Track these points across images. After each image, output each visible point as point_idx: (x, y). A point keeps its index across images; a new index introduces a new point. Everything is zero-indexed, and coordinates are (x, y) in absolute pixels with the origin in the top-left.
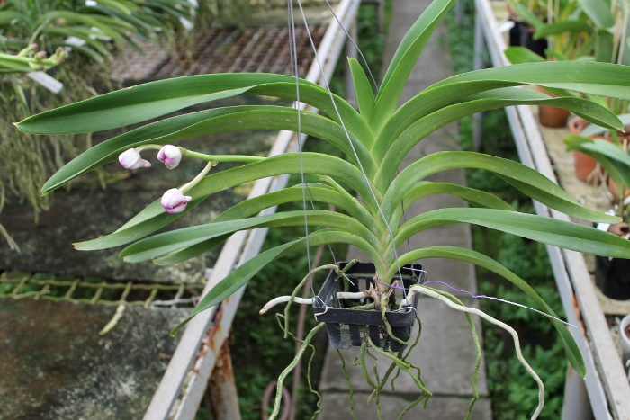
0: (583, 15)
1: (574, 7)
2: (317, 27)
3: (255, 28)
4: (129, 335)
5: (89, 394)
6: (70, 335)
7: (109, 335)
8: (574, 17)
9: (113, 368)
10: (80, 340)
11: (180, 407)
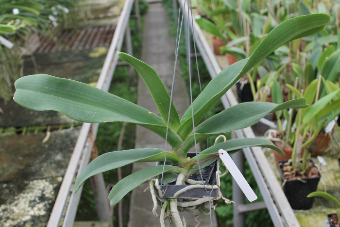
0: (227, 7)
1: (222, 4)
2: (111, 26)
3: (81, 29)
4: (55, 142)
5: (43, 161)
6: (29, 145)
7: (47, 142)
8: (223, 8)
9: (51, 152)
10: (34, 146)
11: (82, 162)
